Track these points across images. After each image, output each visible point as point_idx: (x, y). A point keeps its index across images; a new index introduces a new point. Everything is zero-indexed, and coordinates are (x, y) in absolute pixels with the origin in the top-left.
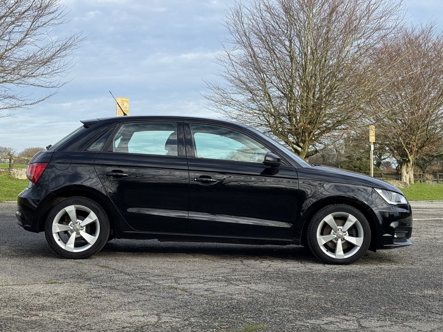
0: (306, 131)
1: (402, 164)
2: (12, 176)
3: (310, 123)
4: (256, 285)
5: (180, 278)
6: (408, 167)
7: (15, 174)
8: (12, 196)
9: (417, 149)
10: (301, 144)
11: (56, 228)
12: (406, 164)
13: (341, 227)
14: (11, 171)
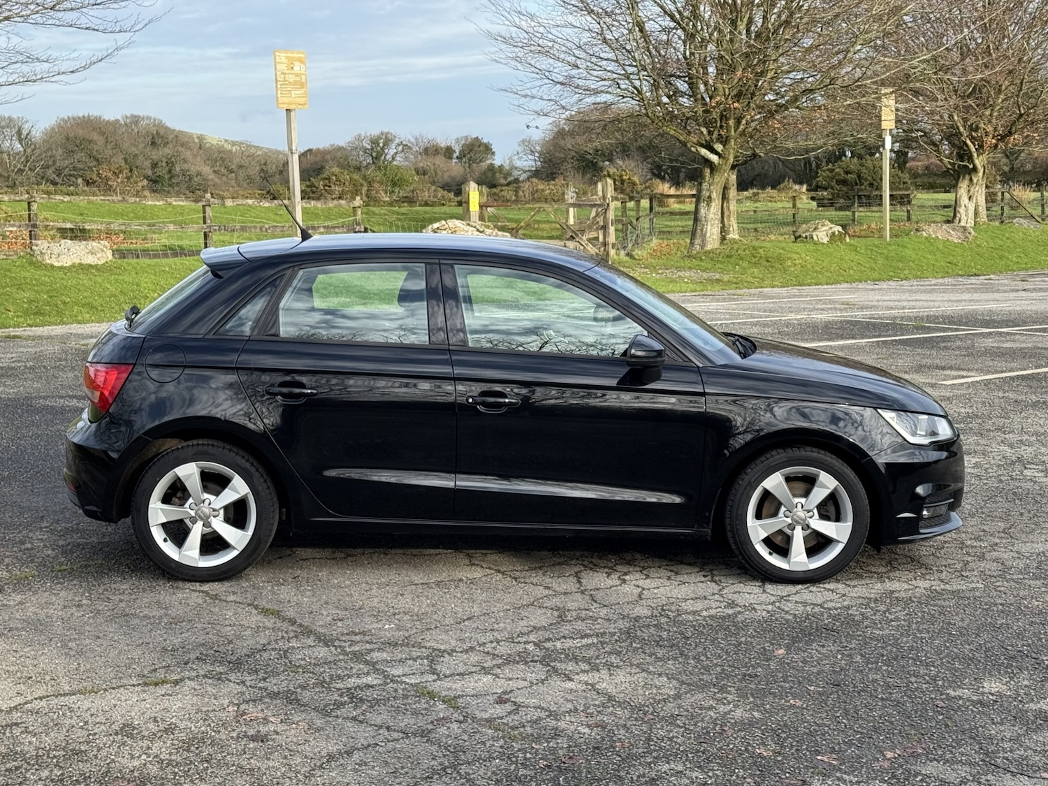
0: (730, 115)
1: (959, 178)
2: (38, 257)
3: (738, 96)
4: (611, 675)
5: (439, 650)
6: (973, 185)
7: (44, 254)
8: (41, 314)
9: (994, 141)
10: (719, 147)
11: (158, 513)
12: (967, 177)
13: (803, 500)
14: (34, 247)
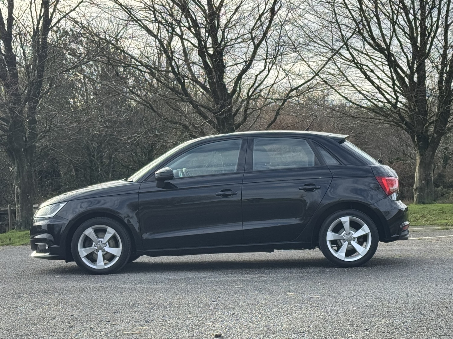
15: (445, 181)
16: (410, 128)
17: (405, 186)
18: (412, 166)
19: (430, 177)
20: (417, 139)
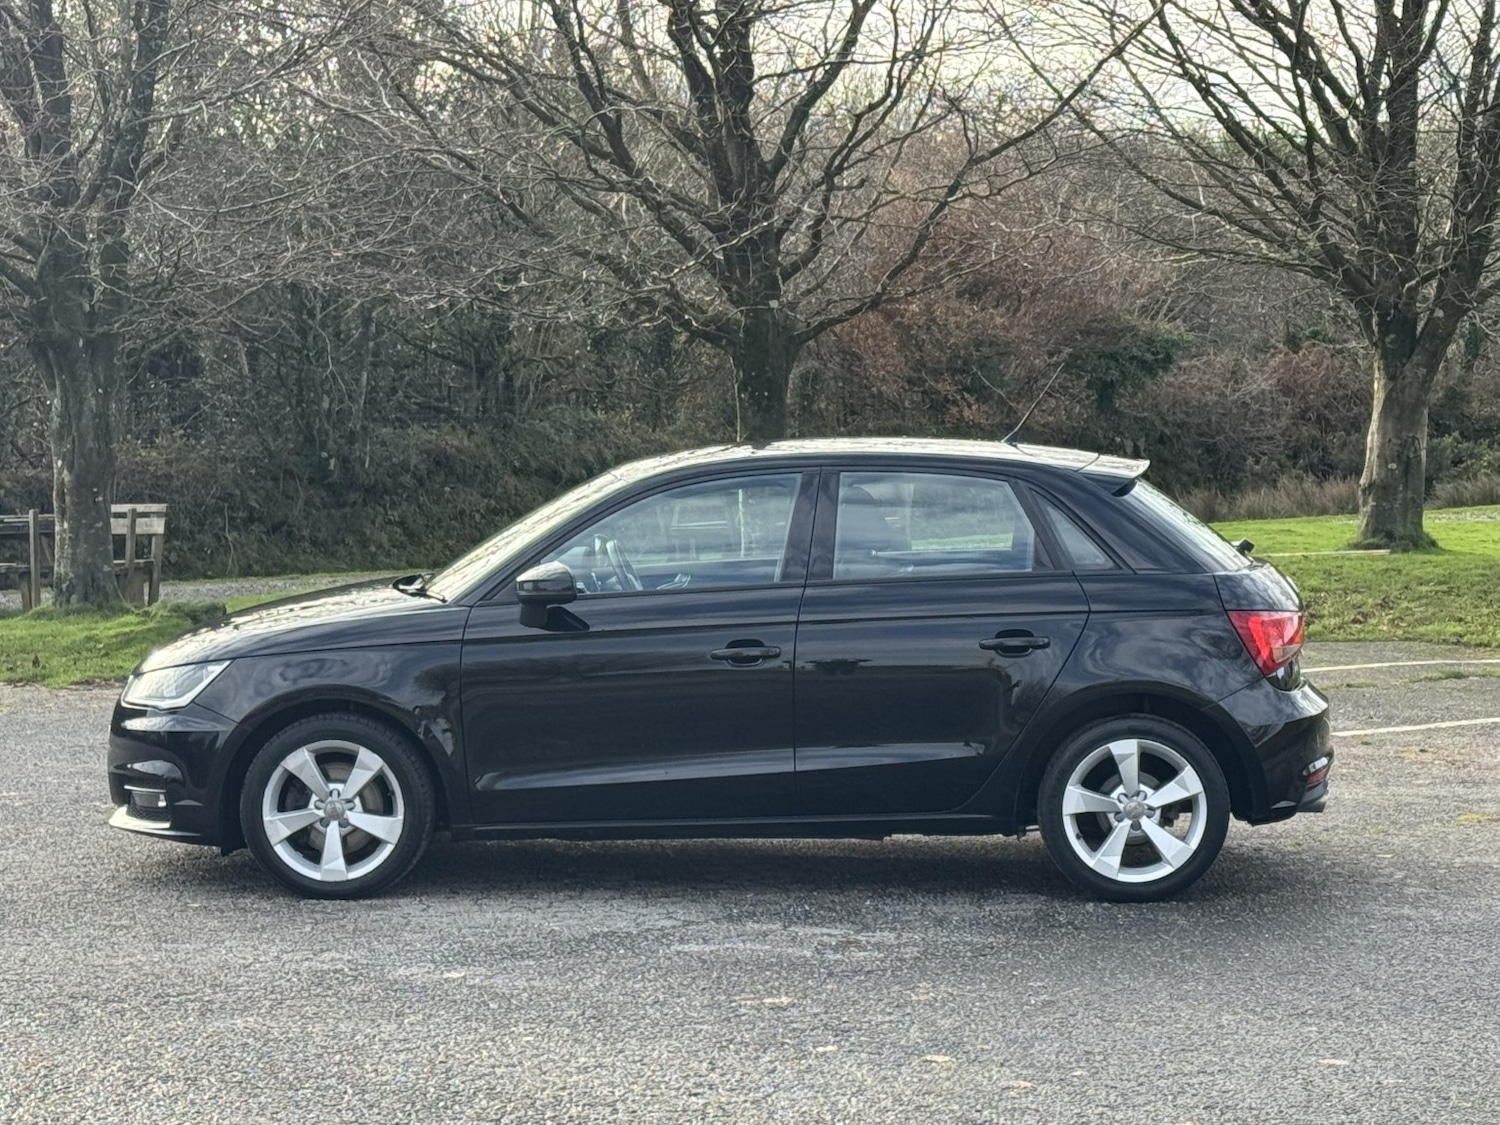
15: (1466, 411)
16: (1355, 285)
17: (1334, 429)
18: (1360, 362)
19: (1416, 451)
20: (1378, 325)
